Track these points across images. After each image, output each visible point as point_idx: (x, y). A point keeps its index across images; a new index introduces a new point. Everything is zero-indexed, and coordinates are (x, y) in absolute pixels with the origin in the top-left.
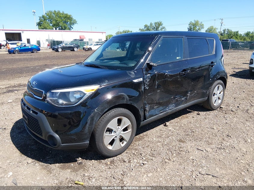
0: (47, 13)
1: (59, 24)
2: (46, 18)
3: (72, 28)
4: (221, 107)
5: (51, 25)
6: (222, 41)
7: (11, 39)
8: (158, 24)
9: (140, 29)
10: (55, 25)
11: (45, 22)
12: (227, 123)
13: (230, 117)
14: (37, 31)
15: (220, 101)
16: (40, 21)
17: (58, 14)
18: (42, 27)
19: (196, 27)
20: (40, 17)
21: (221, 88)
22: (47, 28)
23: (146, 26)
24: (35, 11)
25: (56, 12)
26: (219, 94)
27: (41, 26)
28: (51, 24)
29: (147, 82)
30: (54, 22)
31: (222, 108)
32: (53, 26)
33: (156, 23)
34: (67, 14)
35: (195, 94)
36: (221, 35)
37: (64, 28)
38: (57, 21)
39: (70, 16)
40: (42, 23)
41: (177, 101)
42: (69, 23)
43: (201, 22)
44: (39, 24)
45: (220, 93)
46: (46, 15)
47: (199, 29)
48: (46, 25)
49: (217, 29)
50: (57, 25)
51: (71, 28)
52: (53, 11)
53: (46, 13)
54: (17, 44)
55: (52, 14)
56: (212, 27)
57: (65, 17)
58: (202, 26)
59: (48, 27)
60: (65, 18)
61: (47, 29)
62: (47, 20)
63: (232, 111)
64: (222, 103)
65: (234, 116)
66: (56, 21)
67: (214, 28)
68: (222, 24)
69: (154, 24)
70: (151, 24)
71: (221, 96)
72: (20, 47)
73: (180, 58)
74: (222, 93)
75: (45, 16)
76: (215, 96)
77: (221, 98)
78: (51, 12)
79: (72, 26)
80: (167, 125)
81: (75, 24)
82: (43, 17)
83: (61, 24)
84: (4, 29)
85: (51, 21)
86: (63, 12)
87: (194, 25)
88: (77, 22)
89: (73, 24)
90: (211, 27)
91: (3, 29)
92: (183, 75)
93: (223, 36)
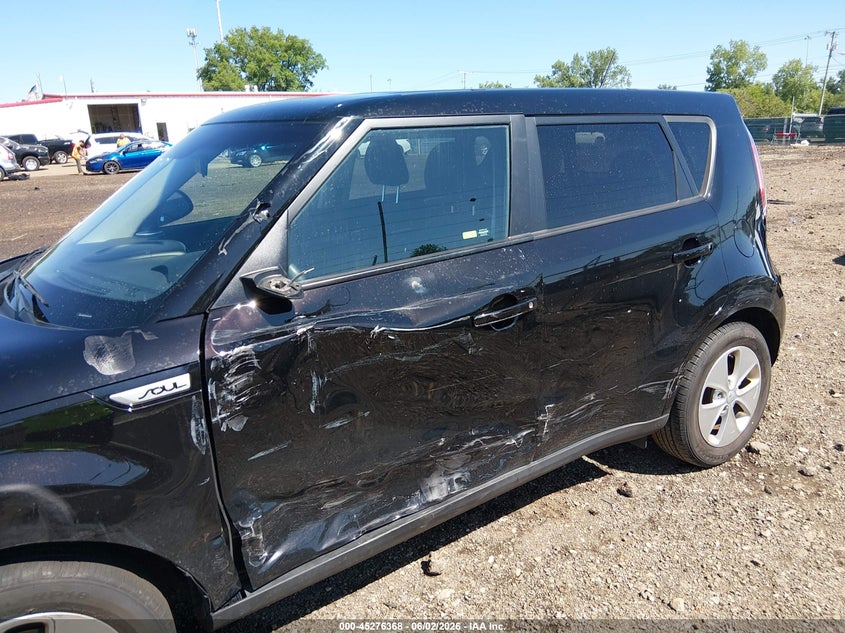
0: (230, 36)
1: (267, 71)
2: (228, 54)
3: (311, 84)
4: (750, 449)
5: (244, 75)
6: (829, 113)
7: (111, 124)
8: (602, 57)
9: (537, 79)
10: (255, 75)
11: (225, 68)
12: (756, 564)
13: (785, 515)
14: (201, 96)
15: (743, 422)
16: (209, 65)
17: (262, 38)
18: (213, 82)
19: (737, 64)
20: (208, 52)
21: (748, 359)
22: (232, 85)
23: (557, 67)
24: (193, 30)
25: (257, 31)
26: (741, 387)
27: (210, 79)
28: (244, 71)
29: (231, 392)
30: (253, 65)
31: (757, 452)
32: (249, 79)
33: (592, 56)
34: (295, 37)
35: (589, 409)
36: (832, 88)
37: (284, 85)
38: (261, 61)
39: (303, 42)
40: (214, 71)
41: (476, 454)
42: (299, 66)
43: (757, 48)
44: (206, 74)
45: (745, 383)
46: (226, 44)
47: (749, 72)
48: (228, 77)
49: (816, 69)
50: (263, 76)
51: (308, 85)
52: (248, 30)
53: (227, 38)
54: (120, 142)
55: (247, 40)
56: (798, 62)
57: (288, 49)
58: (760, 62)
59: (233, 82)
60: (286, 51)
61: (230, 90)
62: (231, 61)
63: (802, 472)
64: (754, 427)
65: (807, 506)
66: (259, 61)
67: (804, 66)
68: (831, 51)
69: (586, 59)
70: (577, 59)
71: (749, 396)
72: (124, 153)
73: (484, 232)
74: (756, 382)
75: (224, 46)
76: (717, 401)
77: (750, 405)
78: (241, 32)
79: (310, 78)
80: (433, 569)
81: (319, 71)
82: (218, 49)
83: (274, 72)
84: (95, 94)
85: (243, 61)
86: (280, 31)
87: (730, 59)
88: (326, 64)
89: (314, 69)
90: (791, 63)
91: (91, 94)
92: (498, 325)
93: (837, 96)
